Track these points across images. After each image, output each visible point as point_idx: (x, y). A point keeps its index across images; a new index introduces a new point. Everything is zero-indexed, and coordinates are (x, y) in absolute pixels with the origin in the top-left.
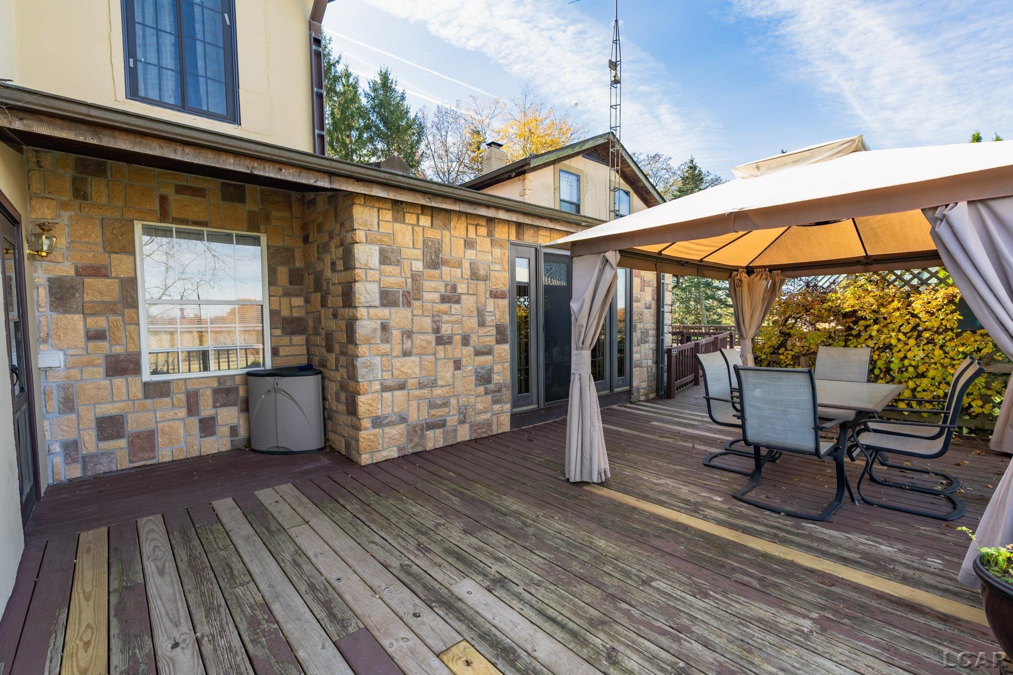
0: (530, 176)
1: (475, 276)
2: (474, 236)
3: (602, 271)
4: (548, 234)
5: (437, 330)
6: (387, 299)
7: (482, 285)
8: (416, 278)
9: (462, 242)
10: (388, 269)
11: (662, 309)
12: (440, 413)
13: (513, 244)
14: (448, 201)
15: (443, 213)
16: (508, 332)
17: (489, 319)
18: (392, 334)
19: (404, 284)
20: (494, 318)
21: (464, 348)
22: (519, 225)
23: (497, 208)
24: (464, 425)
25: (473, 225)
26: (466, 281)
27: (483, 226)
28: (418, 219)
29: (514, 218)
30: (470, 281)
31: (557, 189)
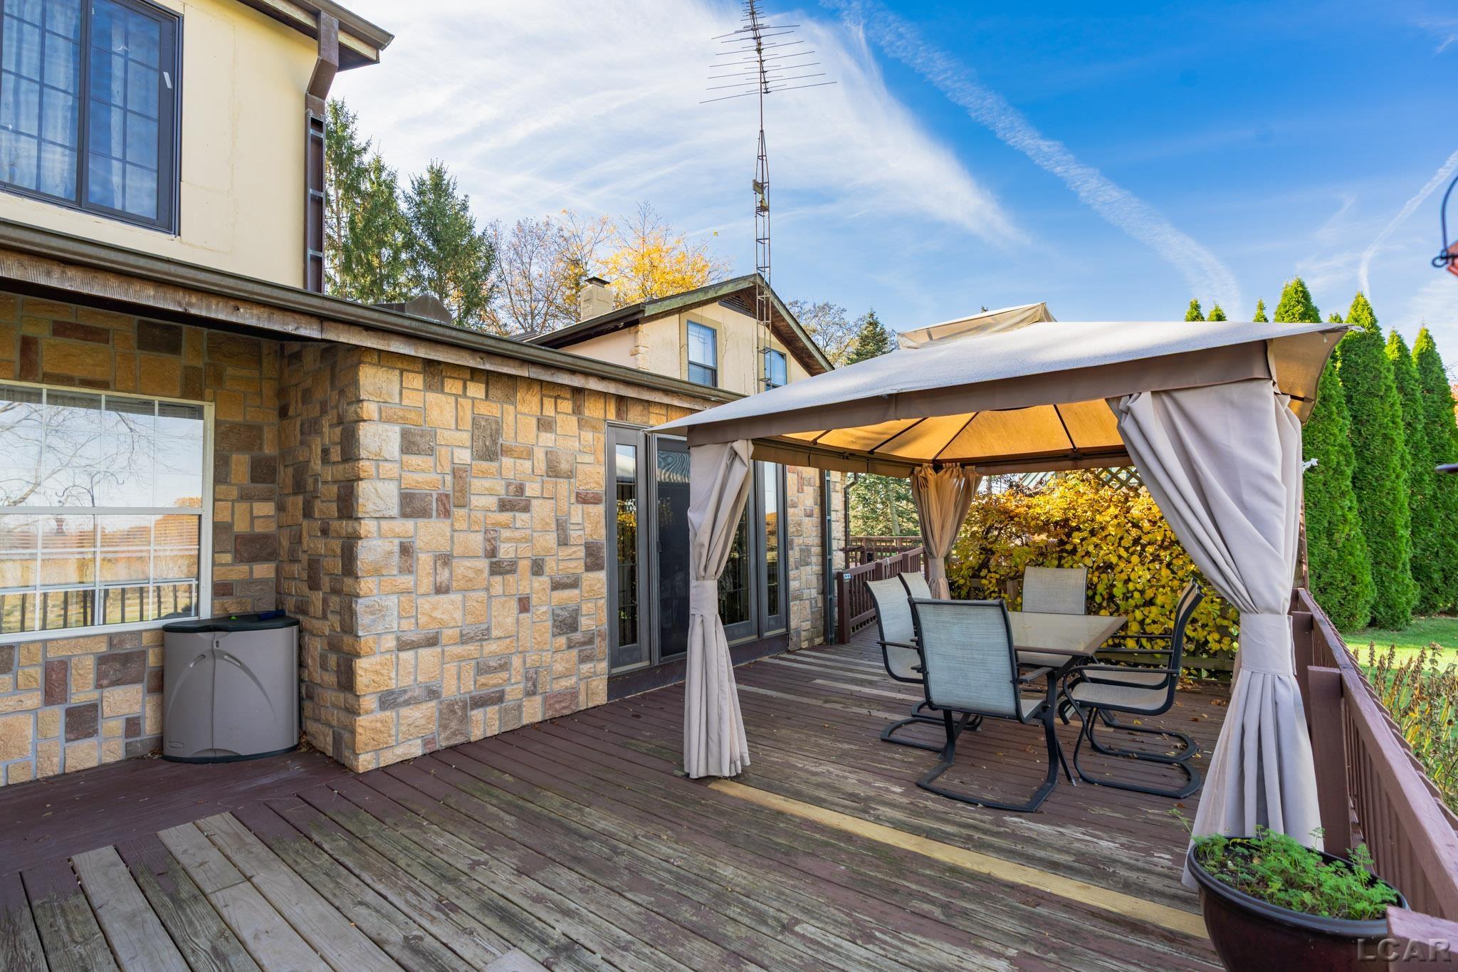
0: (644, 328)
1: (553, 471)
2: (553, 414)
3: (729, 468)
4: (664, 412)
5: (492, 553)
6: (412, 506)
7: (563, 485)
8: (459, 473)
9: (534, 421)
10: (414, 460)
11: (828, 518)
12: (495, 681)
13: (611, 425)
14: (511, 362)
15: (505, 379)
16: (605, 553)
17: (574, 534)
18: (418, 559)
19: (441, 482)
20: (581, 532)
21: (534, 578)
22: (621, 399)
23: (586, 374)
24: (533, 698)
25: (551, 397)
26: (539, 479)
27: (566, 399)
28: (465, 387)
29: (611, 388)
30: (545, 478)
31: (684, 347)
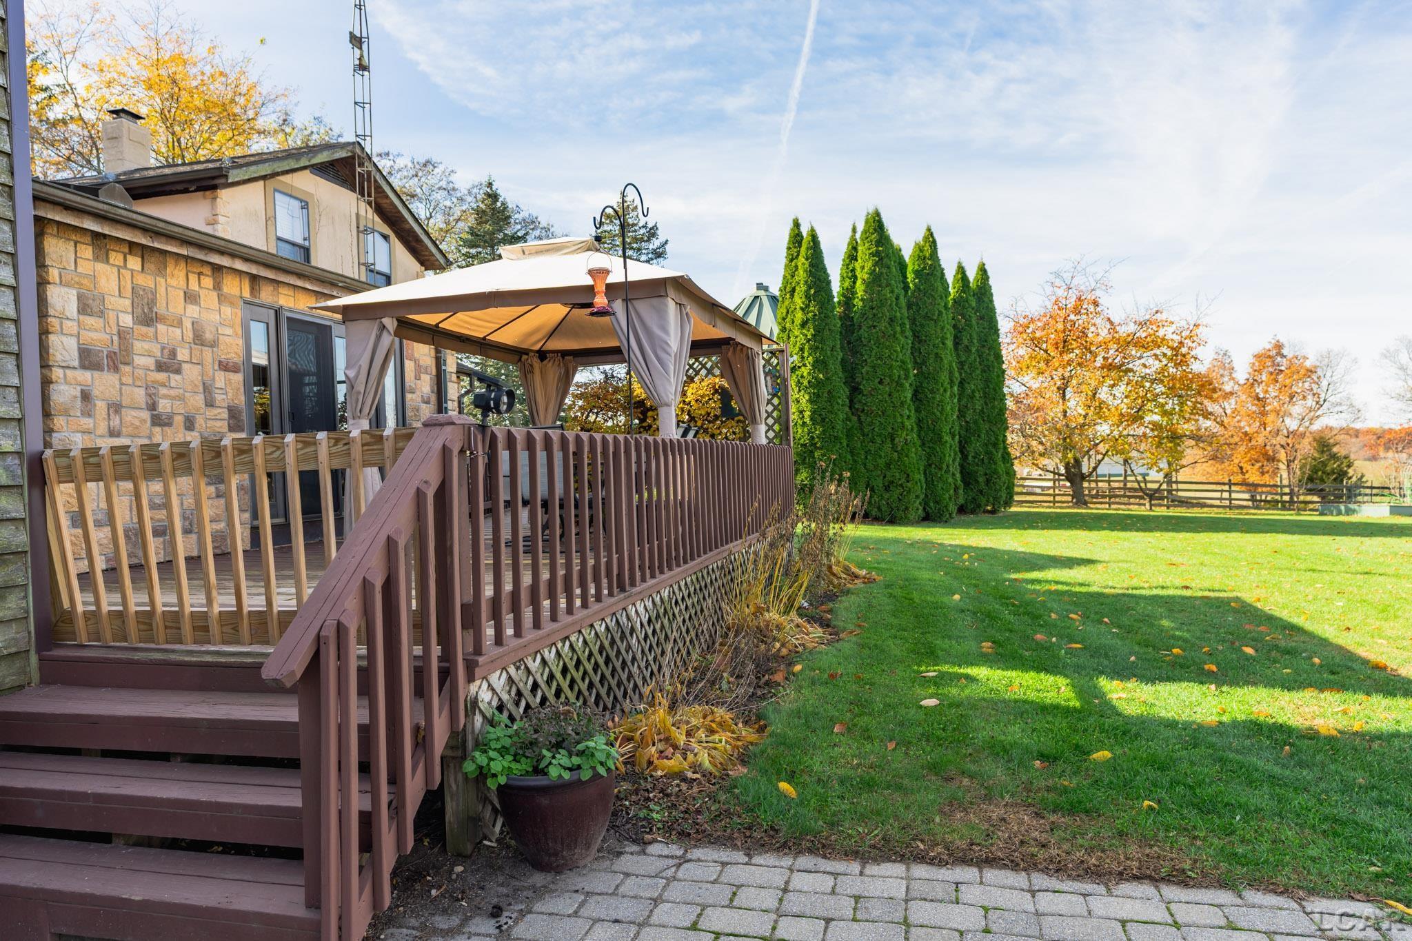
0: (224, 194)
1: (199, 339)
2: (197, 288)
3: (379, 337)
4: (291, 293)
5: (152, 407)
6: (88, 359)
7: (208, 354)
8: (122, 334)
9: (182, 294)
10: (89, 321)
11: (444, 405)
12: (159, 517)
13: (246, 302)
14: (173, 242)
15: (157, 254)
16: (244, 417)
17: (219, 397)
18: (95, 405)
19: (110, 342)
20: (224, 396)
21: (187, 433)
22: (254, 279)
23: (233, 255)
24: (189, 536)
25: (194, 273)
26: (187, 345)
27: (207, 275)
28: (125, 260)
29: (254, 270)
30: (193, 346)
31: (271, 219)
